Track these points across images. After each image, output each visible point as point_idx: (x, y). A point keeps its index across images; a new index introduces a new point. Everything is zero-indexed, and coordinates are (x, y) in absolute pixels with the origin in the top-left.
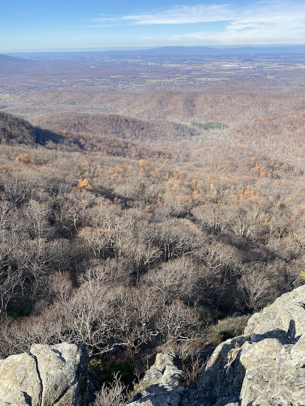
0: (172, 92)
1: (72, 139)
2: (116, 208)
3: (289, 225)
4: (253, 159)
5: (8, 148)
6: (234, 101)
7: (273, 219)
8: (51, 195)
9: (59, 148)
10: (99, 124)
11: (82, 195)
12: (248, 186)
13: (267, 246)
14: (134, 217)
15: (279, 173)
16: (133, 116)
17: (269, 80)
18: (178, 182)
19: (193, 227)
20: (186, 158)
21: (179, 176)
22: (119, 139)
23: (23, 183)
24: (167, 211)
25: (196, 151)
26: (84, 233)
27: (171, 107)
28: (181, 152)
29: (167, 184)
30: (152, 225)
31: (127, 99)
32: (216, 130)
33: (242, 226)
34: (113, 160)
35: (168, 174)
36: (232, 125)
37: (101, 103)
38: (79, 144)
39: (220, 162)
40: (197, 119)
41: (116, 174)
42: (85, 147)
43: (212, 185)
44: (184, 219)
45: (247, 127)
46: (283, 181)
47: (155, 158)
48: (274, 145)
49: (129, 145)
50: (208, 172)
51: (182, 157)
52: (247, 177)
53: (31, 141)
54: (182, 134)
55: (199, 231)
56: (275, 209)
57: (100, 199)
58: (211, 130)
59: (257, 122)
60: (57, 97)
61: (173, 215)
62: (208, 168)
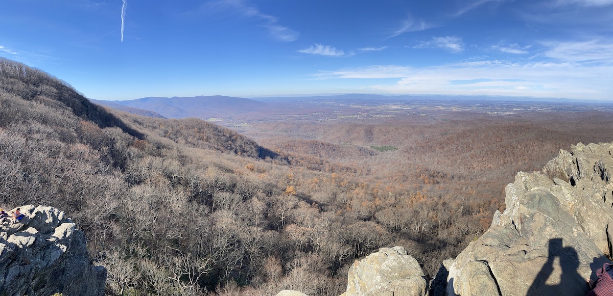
0: (356, 124)
1: (283, 156)
2: (315, 211)
3: (451, 217)
4: (418, 171)
5: (241, 158)
6: (400, 131)
7: (440, 214)
8: (267, 195)
9: (273, 162)
10: (303, 147)
11: (289, 198)
12: (418, 192)
13: (439, 236)
14: (330, 220)
15: (438, 179)
16: (327, 141)
17: (422, 116)
18: (363, 191)
19: (379, 228)
20: (368, 172)
21: (363, 186)
22: (317, 158)
23: (249, 183)
24: (355, 215)
25: (375, 167)
26: (289, 228)
27: (355, 135)
28: (364, 168)
29: (354, 192)
30: (344, 226)
31: (324, 129)
32: (390, 151)
33: (417, 224)
34: (312, 173)
35: (354, 185)
36: (401, 148)
37: (305, 132)
38: (287, 160)
39: (394, 175)
40: (374, 144)
41: (313, 184)
42: (291, 162)
43: (390, 193)
44: (370, 222)
45: (412, 149)
46: (442, 185)
47: (344, 172)
48: (432, 160)
49: (324, 162)
50: (386, 183)
51: (365, 172)
52: (416, 185)
53: (256, 156)
54: (364, 154)
55: (383, 231)
56: (440, 207)
57: (302, 203)
58: (385, 152)
59: (418, 145)
60: (276, 126)
61: (360, 219)
62: (385, 180)
